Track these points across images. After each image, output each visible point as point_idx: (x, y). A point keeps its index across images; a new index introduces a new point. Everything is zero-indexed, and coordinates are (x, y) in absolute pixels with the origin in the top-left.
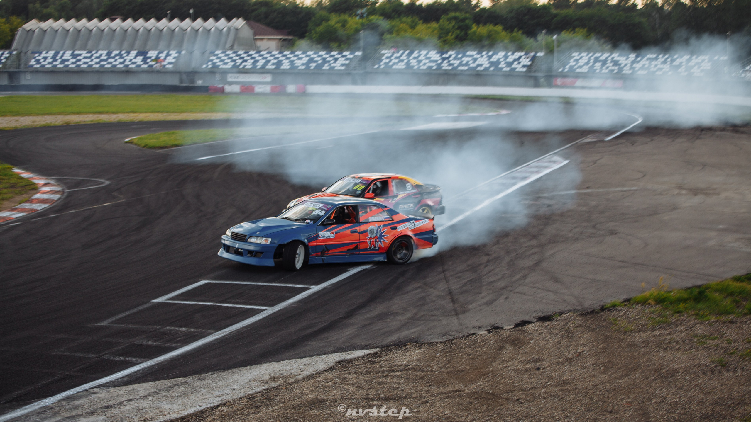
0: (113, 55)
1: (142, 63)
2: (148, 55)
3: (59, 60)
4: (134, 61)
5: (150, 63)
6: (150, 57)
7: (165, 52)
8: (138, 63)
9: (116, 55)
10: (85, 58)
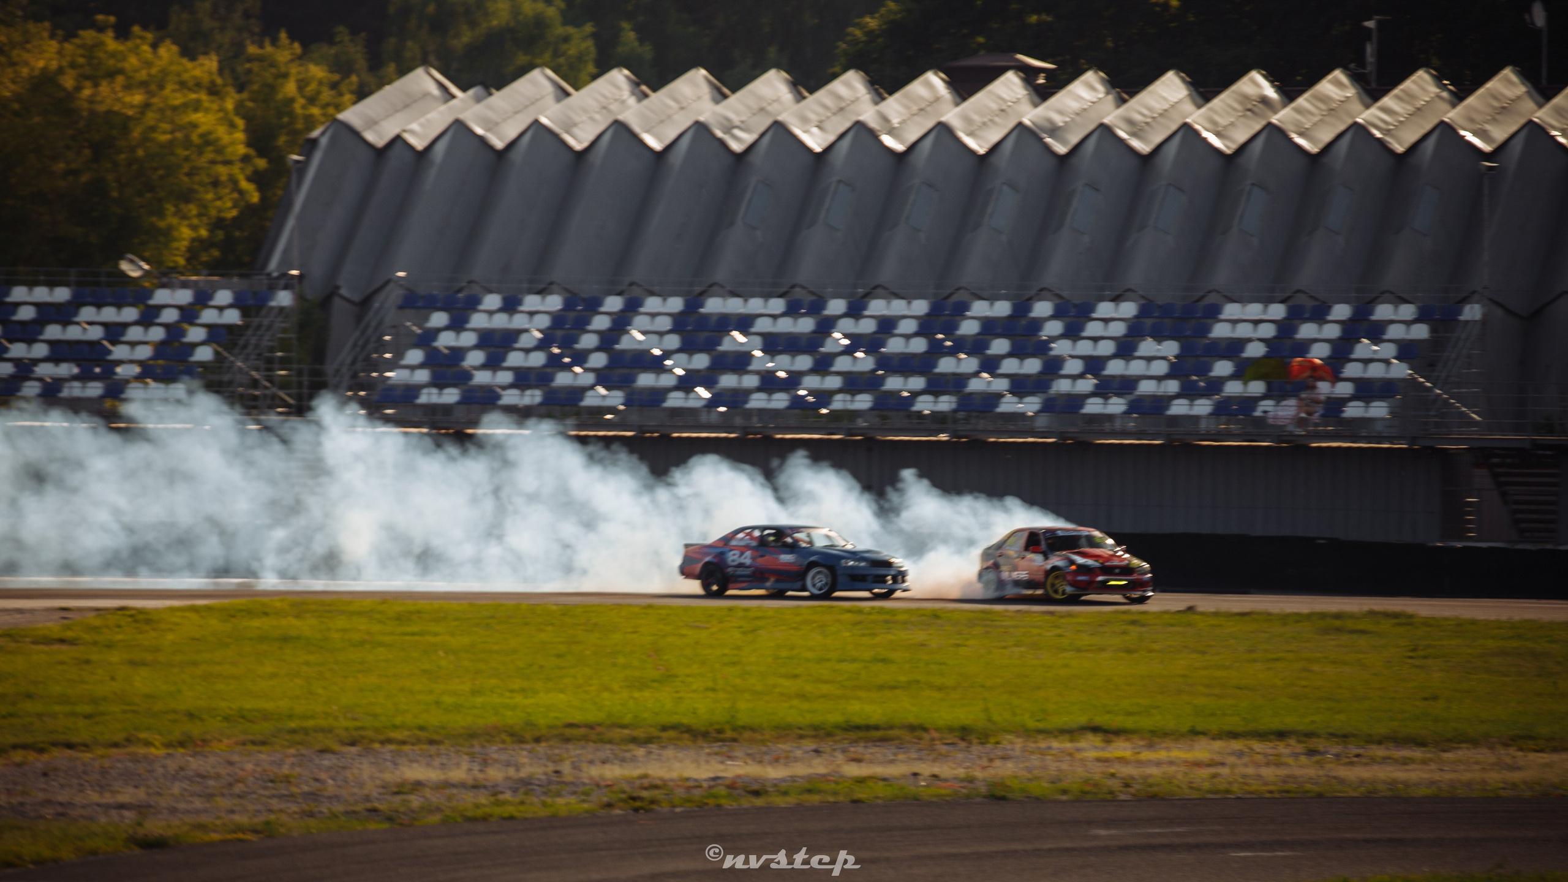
0: (969, 328)
1: (1172, 386)
2: (1220, 331)
3: (599, 360)
4: (1115, 368)
5: (1233, 388)
6: (1233, 348)
7: (1341, 311)
8: (1146, 388)
9: (991, 328)
10: (773, 344)
